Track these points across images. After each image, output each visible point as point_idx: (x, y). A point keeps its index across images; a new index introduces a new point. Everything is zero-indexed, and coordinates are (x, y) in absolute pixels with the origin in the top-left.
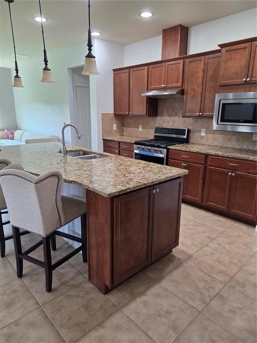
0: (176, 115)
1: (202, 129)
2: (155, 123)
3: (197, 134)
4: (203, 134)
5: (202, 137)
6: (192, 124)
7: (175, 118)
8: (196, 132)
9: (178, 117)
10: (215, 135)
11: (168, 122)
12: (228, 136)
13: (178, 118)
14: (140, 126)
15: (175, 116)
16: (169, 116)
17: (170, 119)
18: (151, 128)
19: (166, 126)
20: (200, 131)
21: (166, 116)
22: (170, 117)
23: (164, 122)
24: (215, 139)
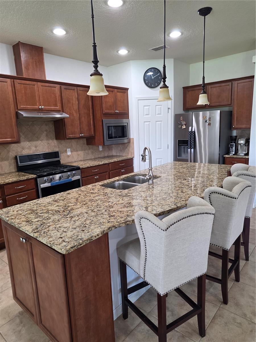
0: (38, 139)
1: (67, 149)
2: (9, 152)
3: (64, 154)
4: (69, 153)
5: (68, 156)
6: (57, 146)
7: (37, 142)
8: (63, 153)
9: (41, 141)
10: (78, 152)
11: (29, 148)
12: (86, 151)
13: (40, 142)
15: (37, 140)
16: (29, 141)
17: (31, 144)
18: (6, 159)
19: (26, 152)
20: (66, 151)
21: (24, 141)
22: (31, 142)
23: (23, 148)
24: (78, 155)
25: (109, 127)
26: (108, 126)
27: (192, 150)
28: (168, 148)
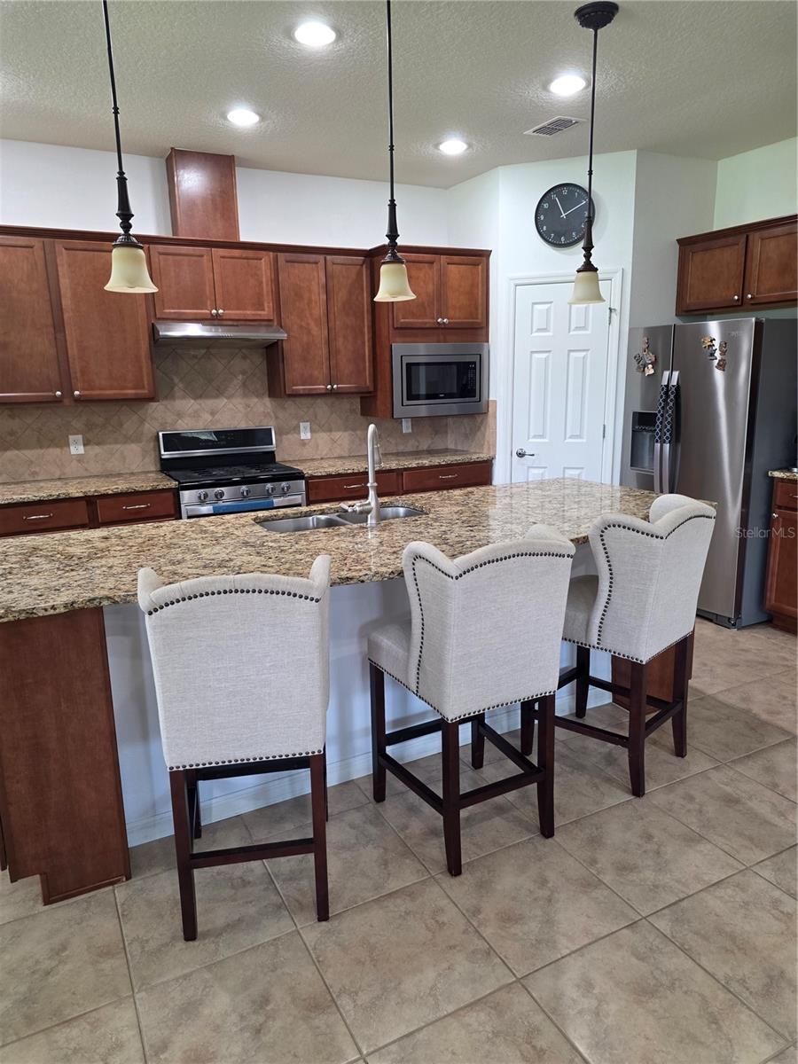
0: (219, 392)
1: (301, 424)
2: (142, 421)
3: (290, 436)
4: (305, 435)
5: (303, 443)
6: (273, 415)
7: (217, 401)
8: (287, 433)
9: (228, 398)
10: (333, 433)
11: (196, 415)
12: (359, 432)
13: (226, 400)
14: (71, 438)
15: (217, 397)
16: (197, 397)
17: (200, 405)
18: (137, 440)
19: (185, 427)
20: (297, 429)
21: (183, 398)
22: (199, 401)
23: (180, 415)
24: (334, 441)
25: (409, 365)
26: (407, 364)
27: (667, 447)
28: (604, 437)
